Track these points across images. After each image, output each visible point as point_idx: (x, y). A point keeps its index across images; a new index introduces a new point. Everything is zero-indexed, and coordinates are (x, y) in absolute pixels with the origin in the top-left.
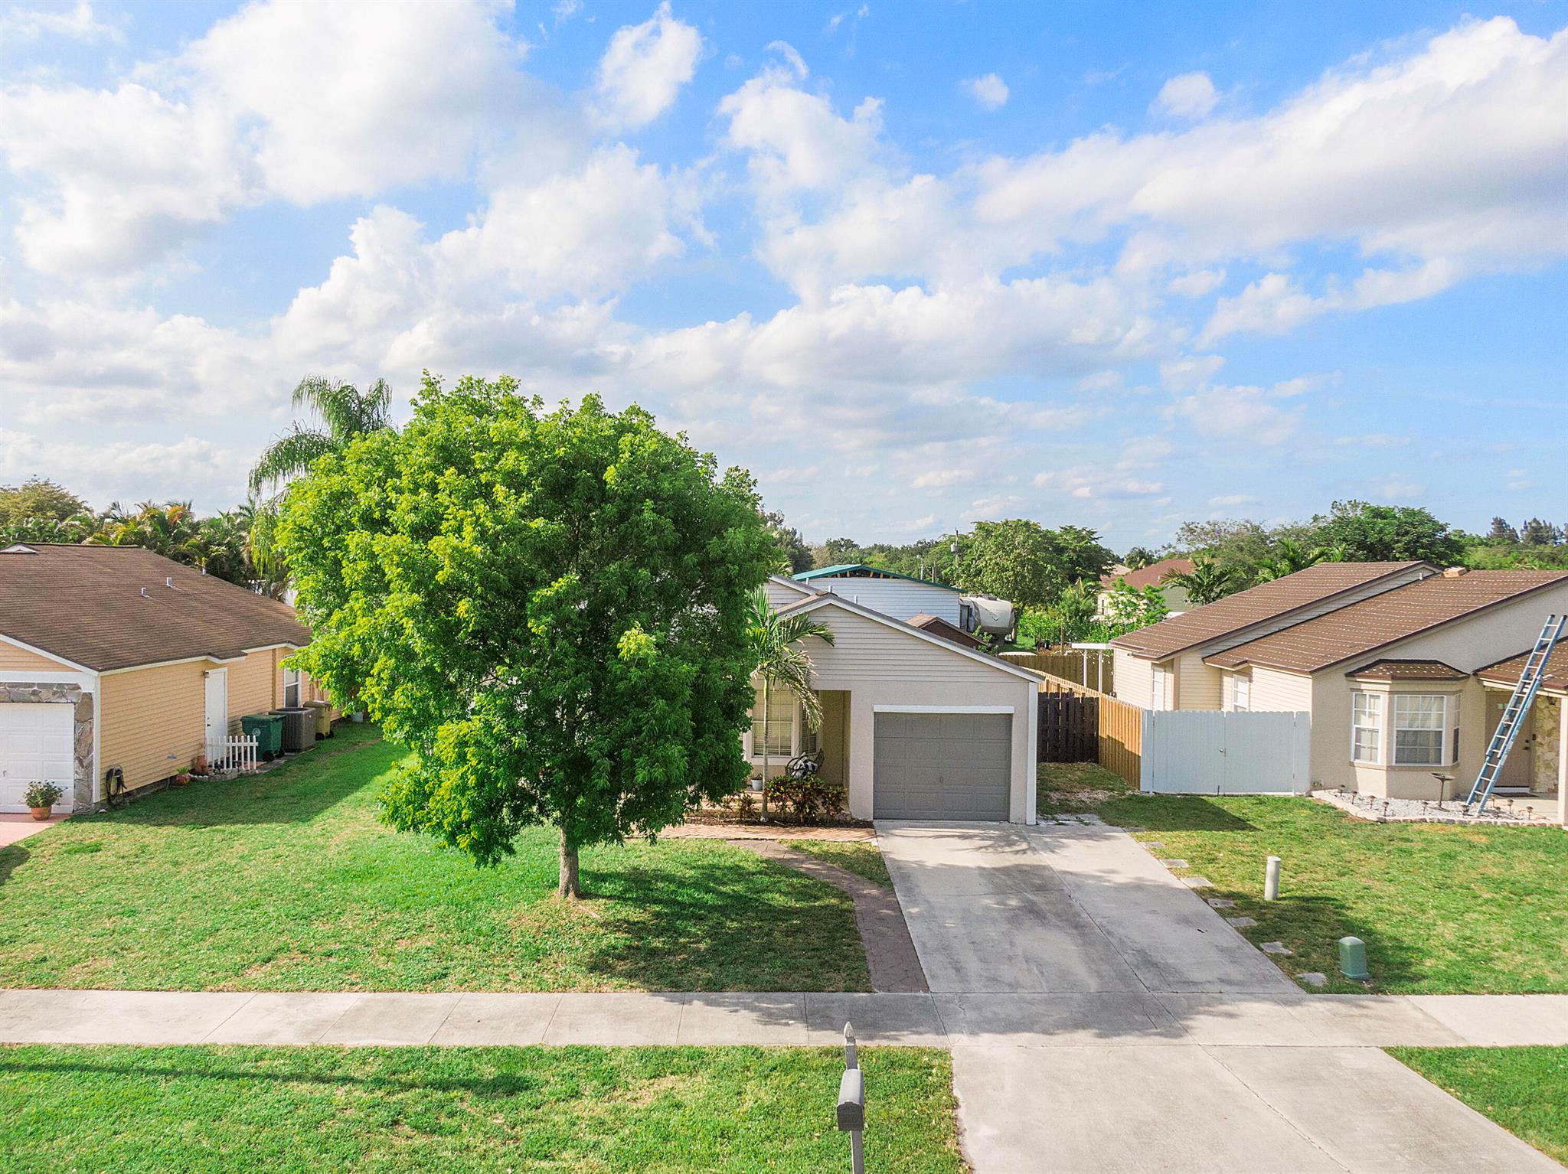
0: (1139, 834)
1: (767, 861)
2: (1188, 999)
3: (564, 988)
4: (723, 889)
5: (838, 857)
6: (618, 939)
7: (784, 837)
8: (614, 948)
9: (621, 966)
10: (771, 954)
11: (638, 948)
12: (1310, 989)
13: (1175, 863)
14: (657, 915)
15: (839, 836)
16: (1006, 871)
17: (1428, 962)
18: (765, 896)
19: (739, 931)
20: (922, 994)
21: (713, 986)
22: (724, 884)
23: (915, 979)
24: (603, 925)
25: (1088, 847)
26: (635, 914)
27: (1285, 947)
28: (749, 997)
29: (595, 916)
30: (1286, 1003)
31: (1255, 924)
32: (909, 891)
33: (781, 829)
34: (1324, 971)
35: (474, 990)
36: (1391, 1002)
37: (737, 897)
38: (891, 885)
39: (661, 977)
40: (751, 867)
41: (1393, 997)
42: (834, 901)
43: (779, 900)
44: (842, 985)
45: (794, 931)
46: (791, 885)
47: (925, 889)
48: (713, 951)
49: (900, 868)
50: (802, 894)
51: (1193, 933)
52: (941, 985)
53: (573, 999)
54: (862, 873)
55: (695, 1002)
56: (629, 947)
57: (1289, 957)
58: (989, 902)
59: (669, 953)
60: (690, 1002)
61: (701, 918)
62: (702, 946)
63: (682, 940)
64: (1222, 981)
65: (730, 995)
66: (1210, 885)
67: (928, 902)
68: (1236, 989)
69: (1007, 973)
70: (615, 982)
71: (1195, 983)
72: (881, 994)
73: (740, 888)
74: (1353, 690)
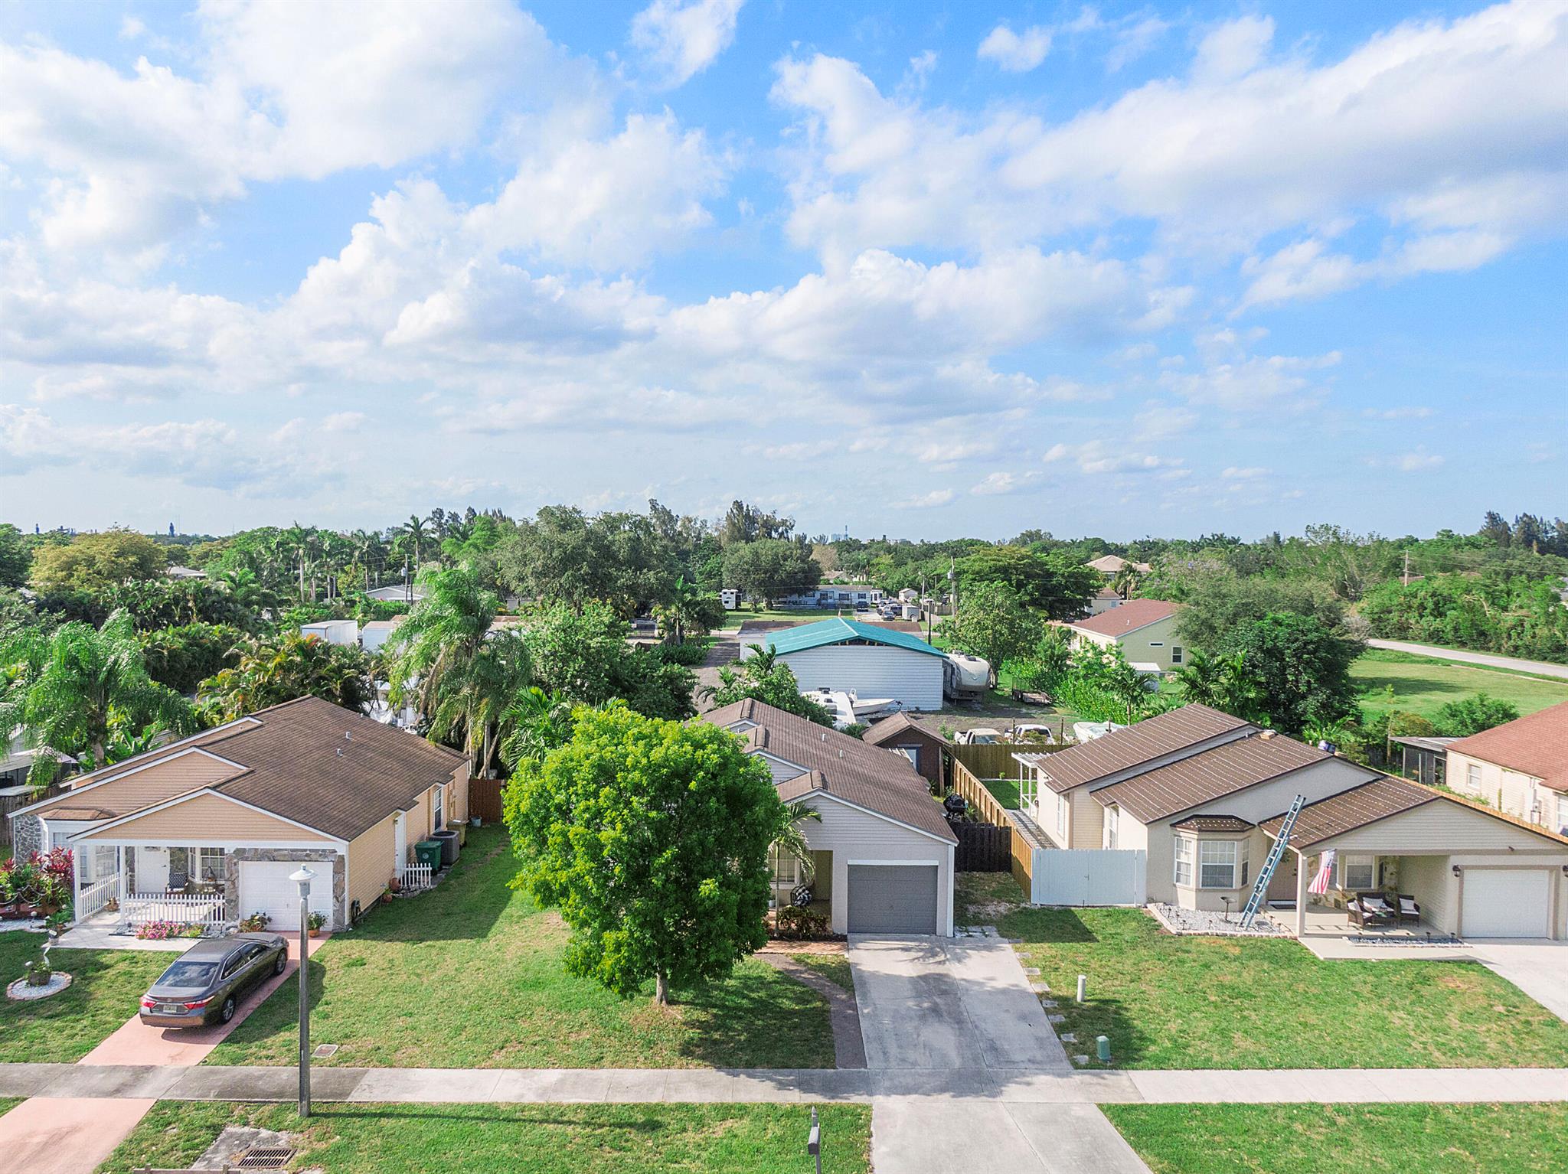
0: (1018, 945)
1: (779, 972)
2: (1006, 1073)
3: (668, 1066)
4: (753, 995)
5: (821, 968)
6: (693, 1033)
7: (789, 951)
8: (692, 1039)
9: (699, 1051)
10: (781, 1043)
11: (706, 1039)
12: (1077, 1066)
13: (1032, 971)
14: (715, 1016)
15: (824, 949)
16: (924, 978)
17: (1152, 1048)
18: (780, 1000)
19: (764, 1027)
20: (863, 1069)
21: (750, 1065)
22: (753, 991)
23: (860, 1059)
24: (685, 1024)
25: (982, 957)
26: (703, 1016)
27: (1074, 1037)
28: (770, 1072)
29: (679, 1017)
30: (1059, 1075)
31: (1064, 1020)
32: (864, 995)
33: (788, 944)
34: (1089, 1054)
35: (620, 1067)
36: (1118, 1075)
37: (760, 1001)
38: (854, 991)
39: (720, 1059)
40: (770, 977)
41: (1120, 1071)
42: (819, 1004)
43: (787, 1004)
44: (819, 1064)
45: (795, 1027)
46: (794, 992)
47: (874, 994)
48: (748, 1040)
49: (861, 977)
50: (800, 999)
51: (1024, 1026)
52: (873, 1065)
53: (674, 1072)
54: (837, 981)
55: (742, 1076)
56: (701, 1039)
57: (1074, 1044)
58: (911, 1003)
59: (723, 1042)
60: (737, 1075)
61: (741, 1018)
62: (742, 1038)
63: (731, 1034)
64: (1029, 1061)
65: (759, 1071)
66: (1048, 989)
67: (875, 1004)
68: (1036, 1066)
69: (912, 1055)
70: (696, 1062)
71: (1014, 1062)
72: (841, 1069)
73: (762, 994)
74: (1175, 836)
